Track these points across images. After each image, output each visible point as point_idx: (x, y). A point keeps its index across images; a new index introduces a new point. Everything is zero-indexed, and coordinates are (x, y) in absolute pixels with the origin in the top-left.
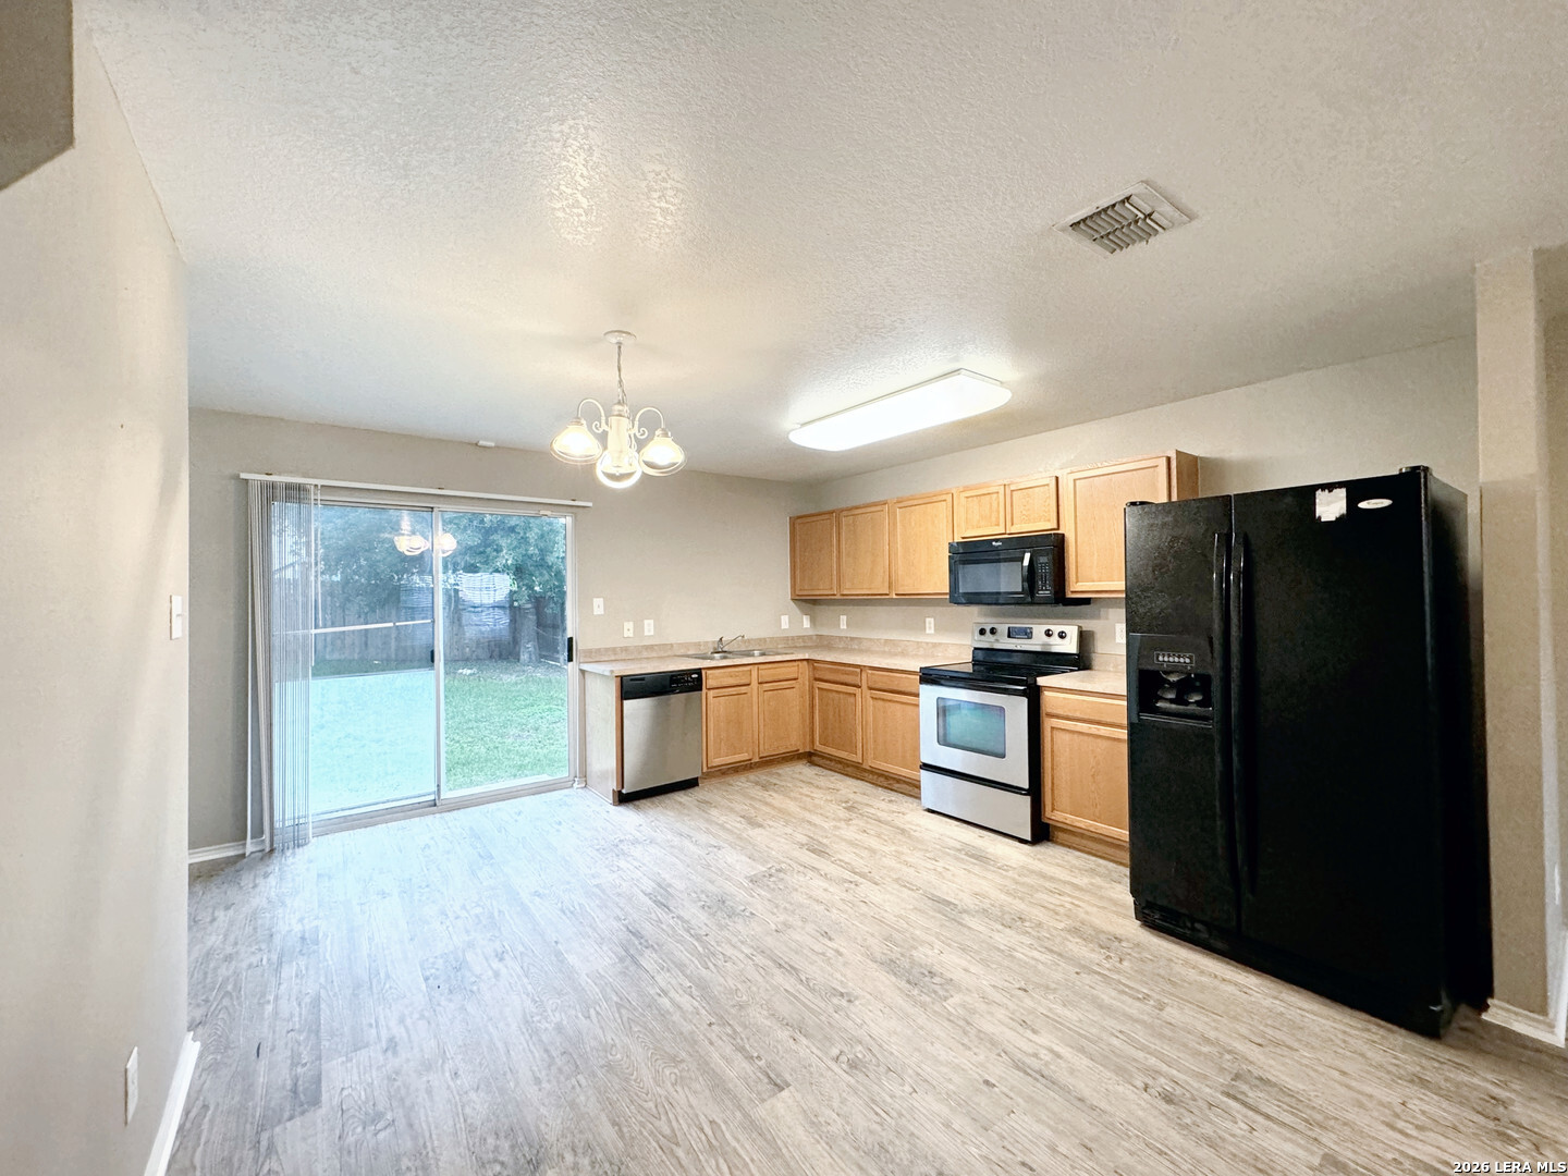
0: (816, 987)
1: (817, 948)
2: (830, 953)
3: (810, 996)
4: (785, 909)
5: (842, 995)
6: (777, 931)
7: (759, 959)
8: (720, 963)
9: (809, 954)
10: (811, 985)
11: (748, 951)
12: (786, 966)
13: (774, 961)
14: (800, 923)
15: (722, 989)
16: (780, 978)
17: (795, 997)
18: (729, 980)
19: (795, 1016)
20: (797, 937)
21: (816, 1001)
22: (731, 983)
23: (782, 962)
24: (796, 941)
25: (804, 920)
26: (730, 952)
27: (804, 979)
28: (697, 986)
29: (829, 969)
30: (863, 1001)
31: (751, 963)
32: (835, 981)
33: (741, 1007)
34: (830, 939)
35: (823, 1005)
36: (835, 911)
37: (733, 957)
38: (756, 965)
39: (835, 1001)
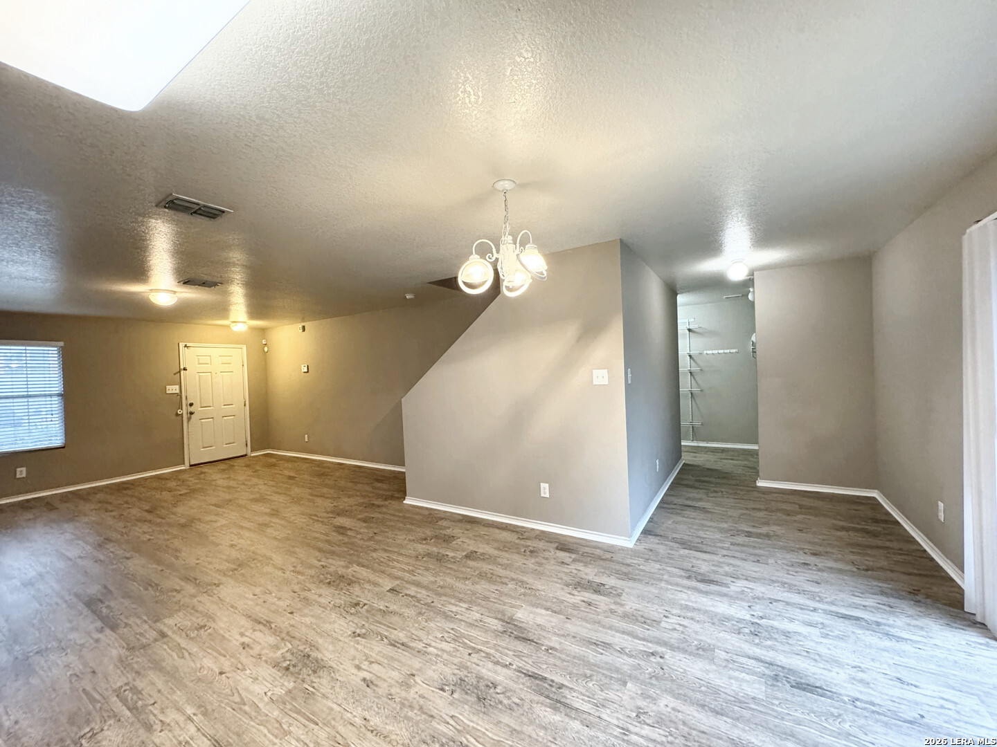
0: (376, 635)
1: (375, 667)
2: (365, 665)
3: (379, 630)
4: (411, 707)
5: (359, 635)
6: (414, 675)
7: (420, 646)
8: (446, 635)
9: (382, 660)
10: (379, 637)
11: (430, 649)
12: (398, 645)
13: (408, 646)
14: (393, 691)
15: (436, 620)
16: (401, 636)
17: (389, 627)
18: (434, 626)
19: (388, 617)
20: (395, 674)
21: (376, 628)
22: (432, 625)
23: (403, 647)
24: (394, 669)
25: (390, 697)
26: (444, 645)
27: (385, 639)
28: (452, 617)
29: (367, 652)
30: (346, 635)
31: (425, 641)
32: (363, 643)
33: (420, 613)
34: (364, 680)
35: (372, 627)
36: (358, 721)
37: (439, 641)
38: (421, 641)
39: (364, 631)
